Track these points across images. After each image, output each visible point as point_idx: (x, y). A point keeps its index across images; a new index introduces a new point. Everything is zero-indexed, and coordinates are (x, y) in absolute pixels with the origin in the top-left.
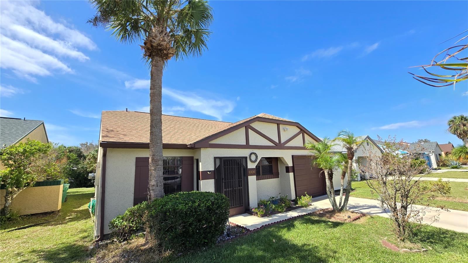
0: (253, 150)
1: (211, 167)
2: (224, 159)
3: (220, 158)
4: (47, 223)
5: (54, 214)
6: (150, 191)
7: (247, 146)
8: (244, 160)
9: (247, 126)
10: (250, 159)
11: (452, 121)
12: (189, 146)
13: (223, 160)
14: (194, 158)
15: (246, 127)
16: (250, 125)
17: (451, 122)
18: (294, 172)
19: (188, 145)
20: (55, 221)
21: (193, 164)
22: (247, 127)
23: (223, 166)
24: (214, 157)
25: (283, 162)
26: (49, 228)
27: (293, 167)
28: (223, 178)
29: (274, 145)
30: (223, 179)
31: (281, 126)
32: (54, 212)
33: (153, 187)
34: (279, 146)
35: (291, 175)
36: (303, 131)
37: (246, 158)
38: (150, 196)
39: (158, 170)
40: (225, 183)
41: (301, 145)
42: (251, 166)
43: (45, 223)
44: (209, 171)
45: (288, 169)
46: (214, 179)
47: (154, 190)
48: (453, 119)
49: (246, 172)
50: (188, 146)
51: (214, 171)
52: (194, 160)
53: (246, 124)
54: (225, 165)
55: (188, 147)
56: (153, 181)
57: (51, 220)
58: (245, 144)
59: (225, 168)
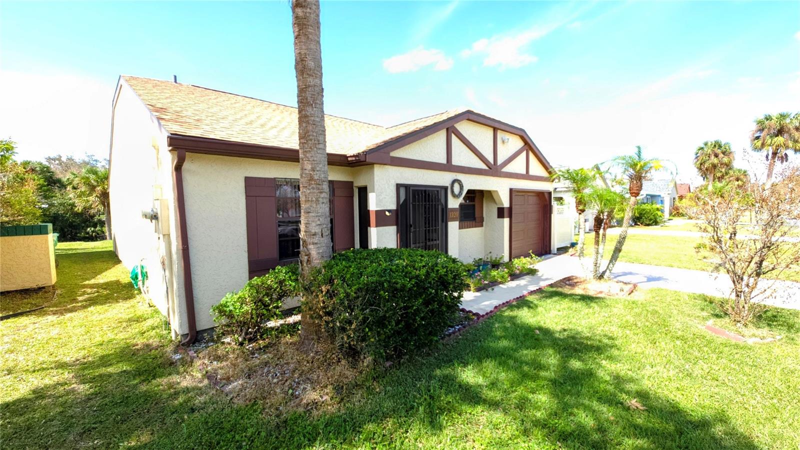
0: (457, 174)
1: (390, 204)
2: (413, 188)
3: (407, 187)
4: (38, 310)
5: (46, 292)
6: (307, 245)
7: (448, 167)
8: (443, 192)
9: (449, 127)
10: (452, 192)
11: (702, 148)
12: (354, 159)
13: (413, 190)
14: (355, 184)
15: (447, 129)
16: (455, 125)
17: (699, 150)
18: (510, 217)
19: (351, 157)
20: (55, 305)
21: (352, 197)
22: (449, 129)
23: (411, 202)
24: (397, 185)
25: (494, 199)
26: (49, 321)
27: (510, 209)
28: (411, 223)
29: (487, 168)
30: (411, 226)
31: (500, 134)
32: (44, 288)
33: (315, 237)
34: (493, 169)
35: (506, 221)
36: (529, 146)
37: (446, 188)
38: (309, 255)
39: (323, 203)
40: (415, 232)
41: (523, 171)
42: (454, 203)
43: (35, 310)
44: (389, 211)
45: (501, 213)
46: (397, 224)
47: (316, 244)
48: (702, 146)
49: (445, 215)
50: (349, 159)
51: (397, 210)
52: (354, 188)
53: (448, 125)
54: (414, 200)
55: (348, 161)
56: (314, 224)
57: (46, 304)
58: (444, 161)
59: (414, 206)
